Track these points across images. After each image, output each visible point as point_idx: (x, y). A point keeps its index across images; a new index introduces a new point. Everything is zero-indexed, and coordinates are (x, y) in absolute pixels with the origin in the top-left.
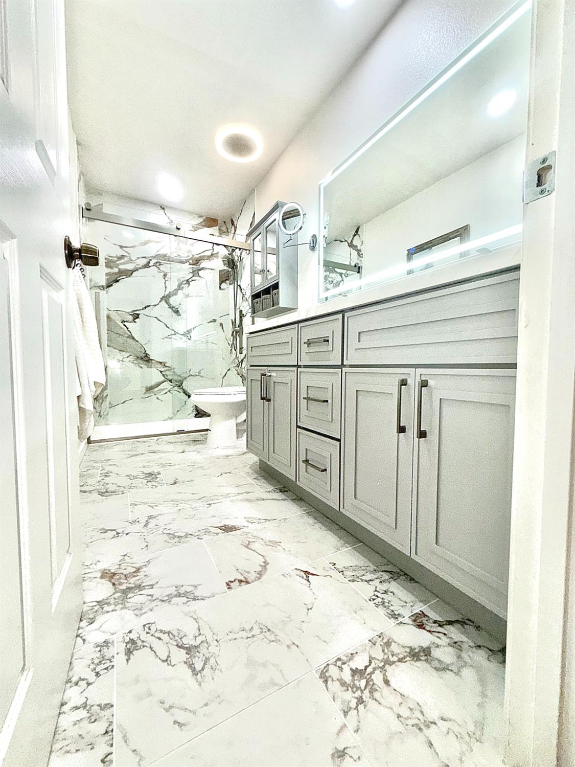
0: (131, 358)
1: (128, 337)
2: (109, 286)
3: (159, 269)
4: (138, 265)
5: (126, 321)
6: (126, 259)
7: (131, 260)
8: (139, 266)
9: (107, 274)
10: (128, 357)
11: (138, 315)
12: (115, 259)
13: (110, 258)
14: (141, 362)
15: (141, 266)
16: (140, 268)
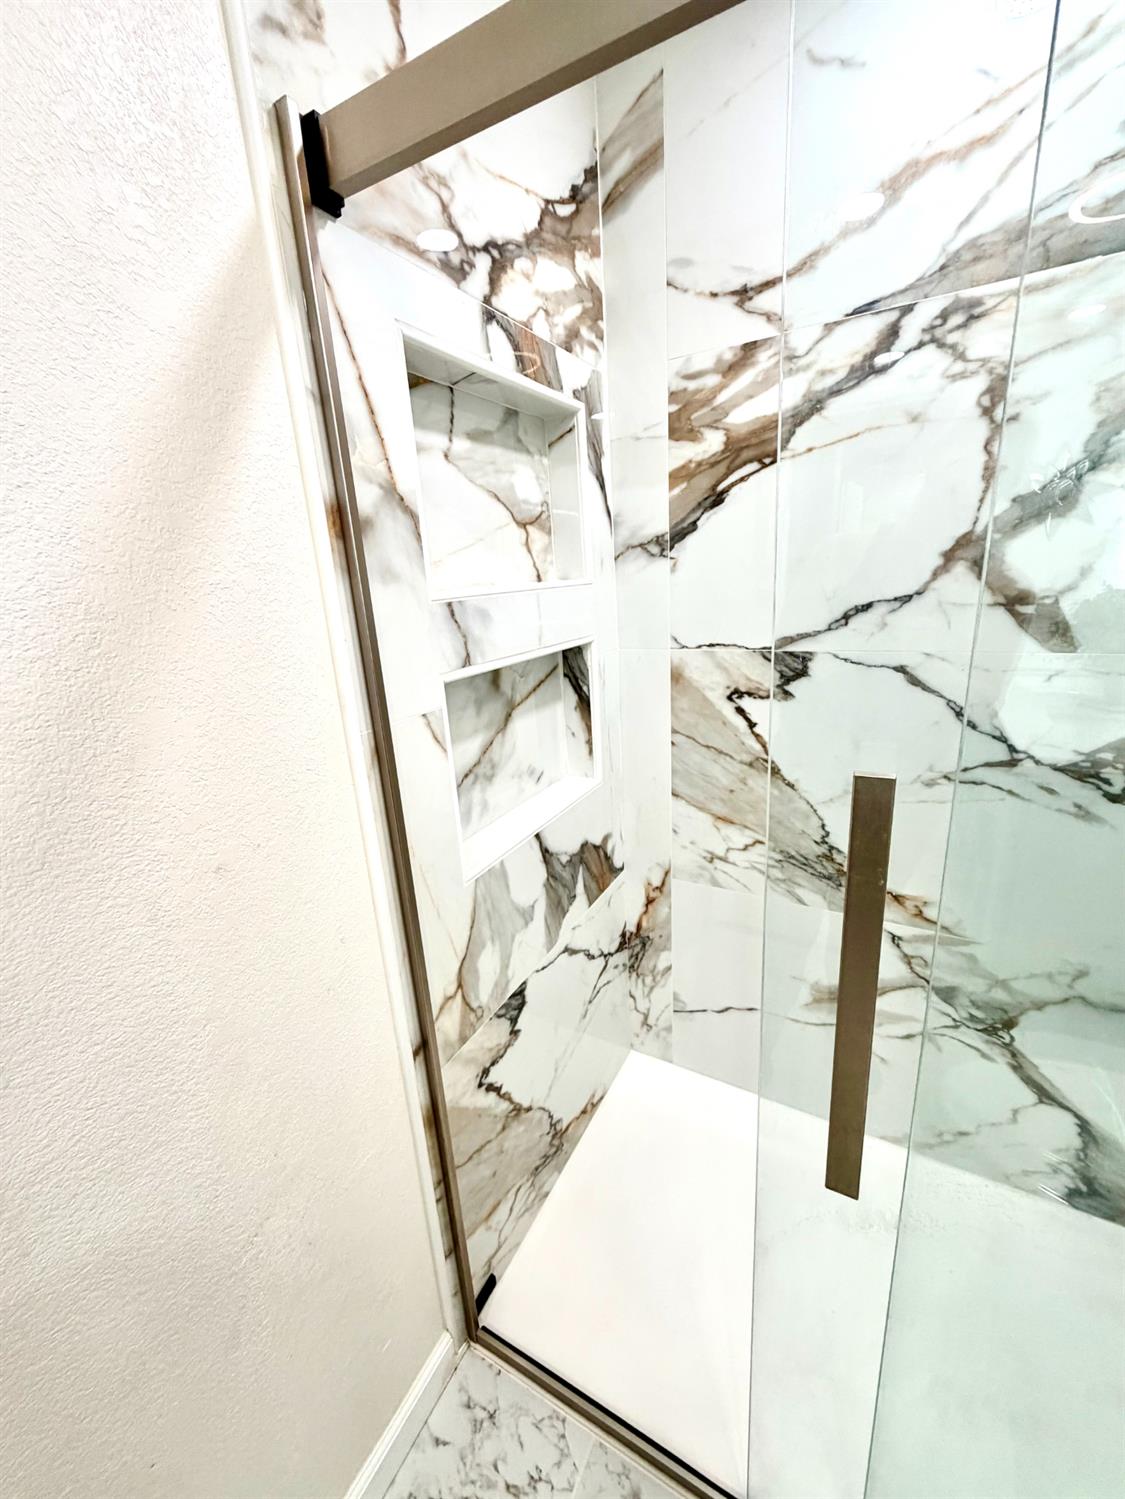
0: (759, 855)
1: (751, 765)
2: (681, 532)
3: (961, 356)
4: (823, 373)
5: (750, 694)
6: (764, 359)
7: (791, 358)
8: (829, 381)
9: (675, 477)
10: (746, 848)
11: (805, 659)
12: (712, 380)
13: (692, 385)
14: (800, 876)
15: (842, 374)
16: (836, 391)
